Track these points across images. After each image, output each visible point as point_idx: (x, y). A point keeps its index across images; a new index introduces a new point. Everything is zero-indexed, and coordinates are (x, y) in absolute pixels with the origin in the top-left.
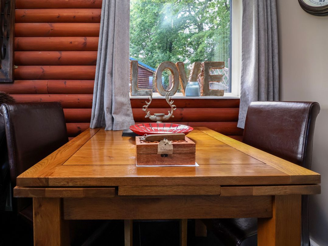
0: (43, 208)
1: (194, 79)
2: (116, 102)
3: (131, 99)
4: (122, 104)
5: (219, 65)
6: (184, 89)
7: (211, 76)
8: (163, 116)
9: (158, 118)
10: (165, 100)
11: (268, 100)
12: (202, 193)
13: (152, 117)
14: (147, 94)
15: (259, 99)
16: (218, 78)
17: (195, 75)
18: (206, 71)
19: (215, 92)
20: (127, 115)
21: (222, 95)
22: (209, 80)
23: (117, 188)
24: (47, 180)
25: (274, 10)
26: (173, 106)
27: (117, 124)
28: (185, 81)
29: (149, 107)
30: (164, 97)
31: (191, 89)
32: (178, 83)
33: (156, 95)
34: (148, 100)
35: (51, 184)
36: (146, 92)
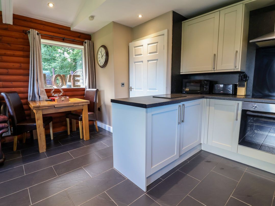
0: (38, 112)
1: (70, 81)
2: (40, 90)
3: (45, 89)
4: (43, 91)
5: (79, 76)
6: (66, 85)
7: (76, 80)
8: (59, 94)
9: (57, 95)
10: (59, 89)
11: (93, 88)
12: (71, 105)
13: (55, 95)
14: (51, 87)
15: (89, 88)
16: (78, 81)
17: (70, 80)
18: (74, 78)
19: (77, 86)
20: (45, 95)
21: (80, 87)
22: (75, 81)
23: (54, 106)
24: (40, 106)
25: (93, 61)
26: (62, 91)
27: (42, 98)
28: (66, 82)
29: (53, 92)
30: (59, 88)
31: (68, 85)
32: (63, 82)
33: (55, 87)
34: (52, 89)
35: (41, 106)
36: (50, 86)
